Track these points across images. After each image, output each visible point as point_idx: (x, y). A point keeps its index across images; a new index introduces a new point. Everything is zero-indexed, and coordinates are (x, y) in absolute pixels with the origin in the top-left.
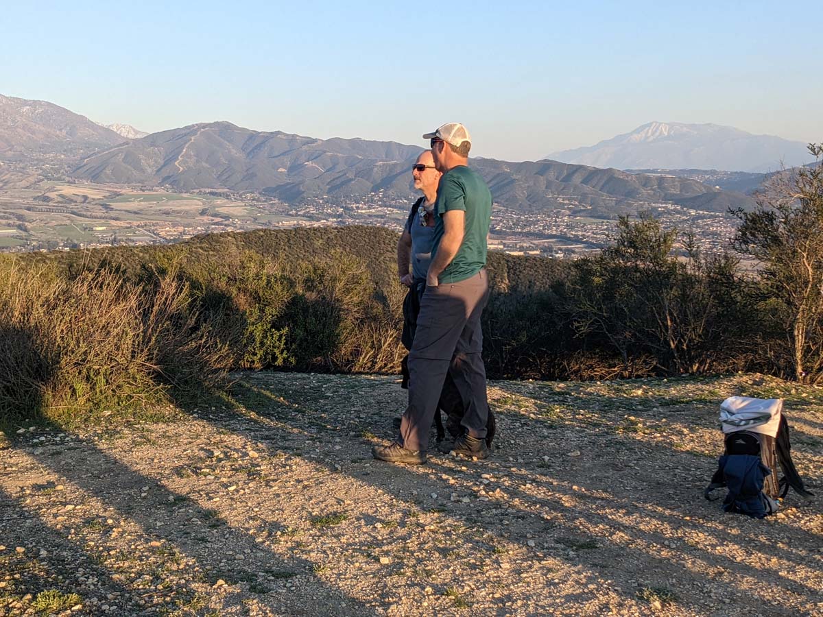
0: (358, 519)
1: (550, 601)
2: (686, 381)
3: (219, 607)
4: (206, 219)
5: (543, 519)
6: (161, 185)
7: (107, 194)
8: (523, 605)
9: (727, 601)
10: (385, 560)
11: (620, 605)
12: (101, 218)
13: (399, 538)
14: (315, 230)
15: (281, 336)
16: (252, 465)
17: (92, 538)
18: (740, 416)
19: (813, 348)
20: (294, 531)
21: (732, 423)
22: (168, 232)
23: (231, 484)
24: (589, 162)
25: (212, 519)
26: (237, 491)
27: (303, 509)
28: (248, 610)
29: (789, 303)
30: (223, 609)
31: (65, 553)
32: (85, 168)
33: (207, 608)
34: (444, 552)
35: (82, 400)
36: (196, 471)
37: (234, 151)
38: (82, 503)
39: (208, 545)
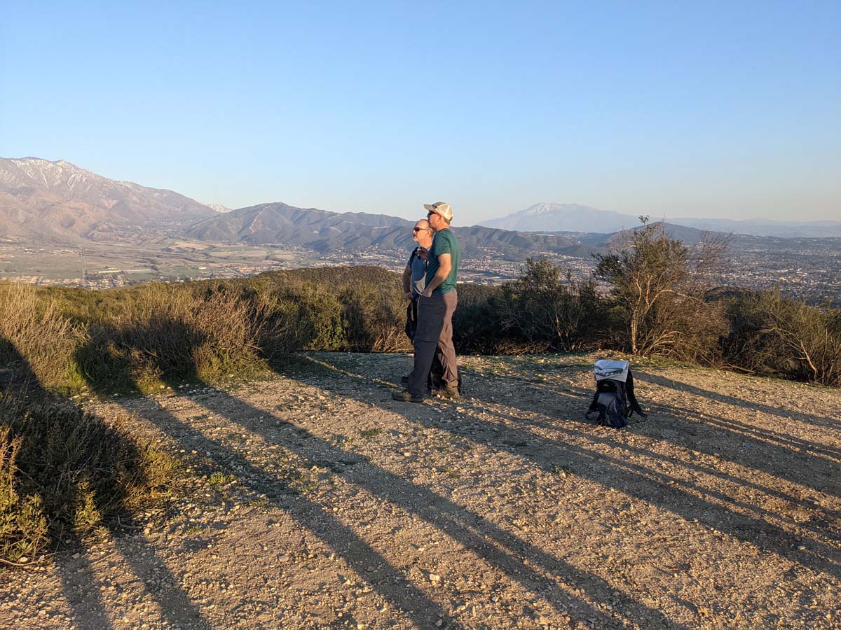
0: (388, 433)
1: (503, 474)
2: (569, 355)
3: (316, 480)
4: (269, 262)
5: (494, 431)
6: (240, 241)
7: (207, 247)
8: (488, 477)
9: (602, 472)
10: (407, 454)
11: (543, 476)
12: (204, 262)
13: (413, 443)
14: (336, 268)
15: (328, 331)
16: (322, 404)
17: (236, 446)
18: (605, 371)
19: (642, 335)
20: (352, 439)
21: (601, 375)
22: (245, 270)
23: (312, 415)
24: (502, 227)
25: (303, 433)
26: (316, 419)
27: (356, 427)
28: (333, 482)
29: (627, 309)
30: (318, 481)
31: (221, 453)
32: (194, 231)
33: (309, 481)
34: (440, 449)
35: (216, 369)
36: (290, 408)
37: (286, 221)
38: (225, 426)
39: (304, 448)
